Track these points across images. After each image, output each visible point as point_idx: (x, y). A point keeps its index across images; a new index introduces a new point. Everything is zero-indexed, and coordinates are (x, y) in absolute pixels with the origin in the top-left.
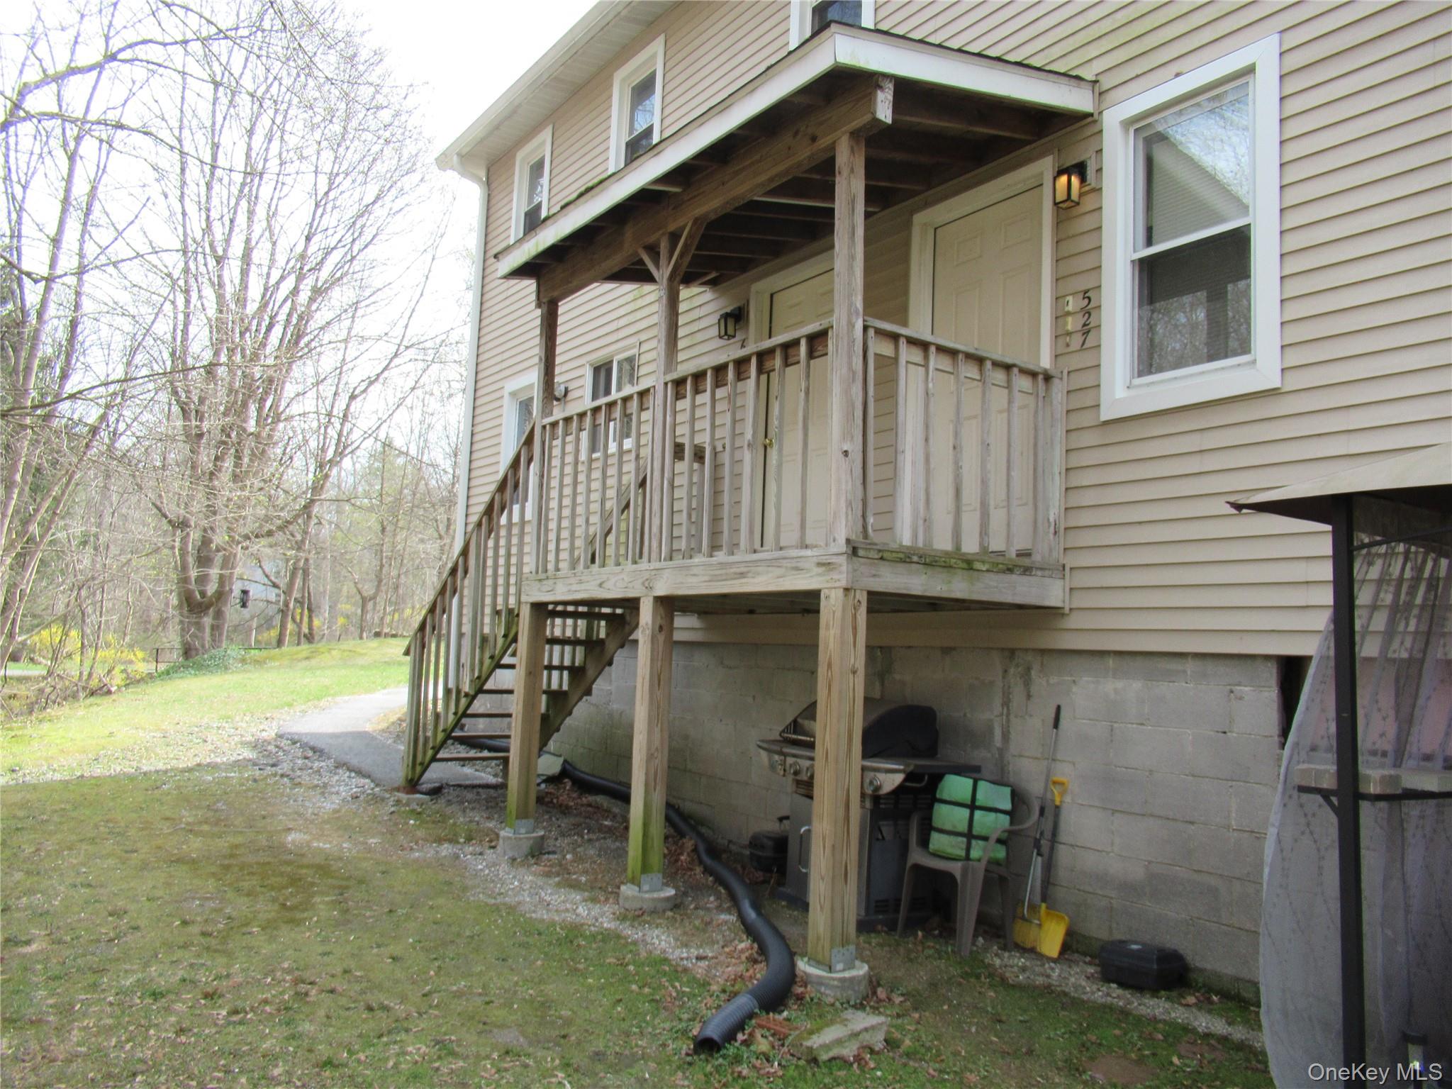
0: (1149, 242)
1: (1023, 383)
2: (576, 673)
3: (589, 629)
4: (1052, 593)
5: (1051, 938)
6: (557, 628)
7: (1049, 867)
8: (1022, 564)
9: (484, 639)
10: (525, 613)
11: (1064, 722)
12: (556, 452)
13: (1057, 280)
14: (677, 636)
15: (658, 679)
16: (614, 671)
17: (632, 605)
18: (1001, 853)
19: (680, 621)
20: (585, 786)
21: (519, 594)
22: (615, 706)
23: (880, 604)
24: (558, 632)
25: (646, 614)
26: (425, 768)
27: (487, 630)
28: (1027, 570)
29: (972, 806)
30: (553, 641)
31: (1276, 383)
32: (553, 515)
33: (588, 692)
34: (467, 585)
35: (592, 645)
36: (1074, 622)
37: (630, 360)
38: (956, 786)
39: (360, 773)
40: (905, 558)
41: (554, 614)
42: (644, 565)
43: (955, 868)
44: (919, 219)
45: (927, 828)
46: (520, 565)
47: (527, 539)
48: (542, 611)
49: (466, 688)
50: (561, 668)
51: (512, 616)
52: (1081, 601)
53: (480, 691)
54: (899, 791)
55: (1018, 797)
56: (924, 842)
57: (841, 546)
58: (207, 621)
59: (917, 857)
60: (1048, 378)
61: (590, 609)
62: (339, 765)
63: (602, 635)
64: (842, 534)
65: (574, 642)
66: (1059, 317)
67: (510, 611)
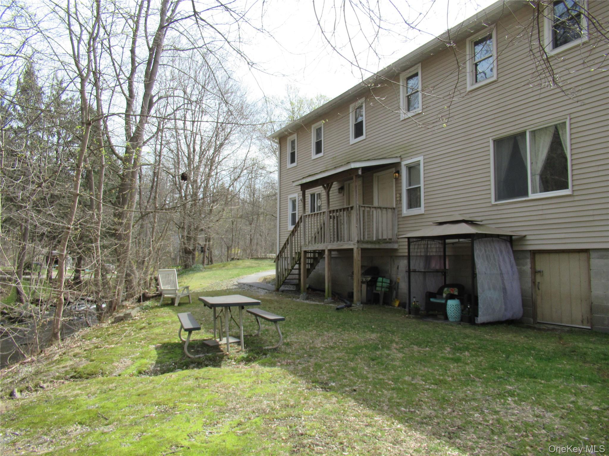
0: (410, 185)
1: (390, 210)
2: (312, 265)
3: (314, 255)
4: (396, 246)
5: (397, 304)
6: (309, 255)
7: (397, 293)
8: (390, 241)
9: (293, 258)
10: (302, 253)
11: (399, 268)
12: (307, 220)
13: (396, 191)
14: (332, 256)
15: (329, 264)
16: (319, 264)
17: (323, 251)
18: (388, 290)
19: (333, 253)
20: (314, 290)
21: (301, 249)
22: (320, 272)
23: (363, 250)
24: (309, 256)
25: (326, 252)
26: (281, 286)
27: (294, 256)
28: (390, 243)
29: (382, 282)
30: (308, 258)
31: (423, 213)
32: (307, 233)
33: (314, 268)
34: (288, 247)
35: (315, 258)
36: (400, 251)
37: (320, 194)
38: (380, 279)
39: (264, 289)
40: (367, 242)
41: (308, 252)
42: (325, 244)
43: (379, 292)
44: (375, 175)
45: (376, 287)
46: (300, 242)
47: (302, 238)
48: (305, 252)
49: (290, 268)
50: (308, 264)
51: (299, 254)
52: (401, 247)
53: (293, 269)
54: (370, 281)
55: (391, 281)
56: (375, 289)
57: (356, 241)
58: (191, 257)
59: (374, 292)
60: (394, 209)
61: (314, 252)
62: (258, 288)
63: (317, 256)
64: (356, 239)
65: (310, 258)
66: (396, 198)
67: (299, 253)
